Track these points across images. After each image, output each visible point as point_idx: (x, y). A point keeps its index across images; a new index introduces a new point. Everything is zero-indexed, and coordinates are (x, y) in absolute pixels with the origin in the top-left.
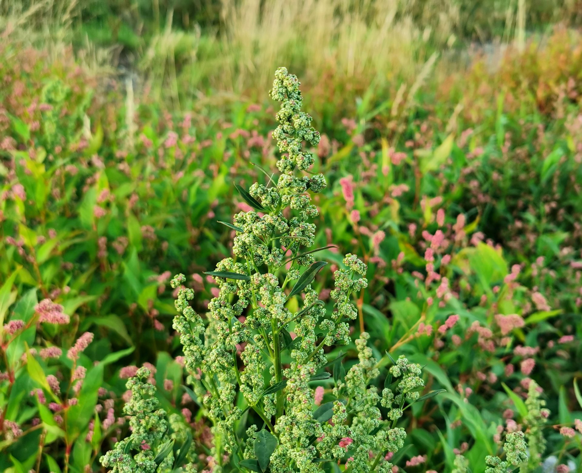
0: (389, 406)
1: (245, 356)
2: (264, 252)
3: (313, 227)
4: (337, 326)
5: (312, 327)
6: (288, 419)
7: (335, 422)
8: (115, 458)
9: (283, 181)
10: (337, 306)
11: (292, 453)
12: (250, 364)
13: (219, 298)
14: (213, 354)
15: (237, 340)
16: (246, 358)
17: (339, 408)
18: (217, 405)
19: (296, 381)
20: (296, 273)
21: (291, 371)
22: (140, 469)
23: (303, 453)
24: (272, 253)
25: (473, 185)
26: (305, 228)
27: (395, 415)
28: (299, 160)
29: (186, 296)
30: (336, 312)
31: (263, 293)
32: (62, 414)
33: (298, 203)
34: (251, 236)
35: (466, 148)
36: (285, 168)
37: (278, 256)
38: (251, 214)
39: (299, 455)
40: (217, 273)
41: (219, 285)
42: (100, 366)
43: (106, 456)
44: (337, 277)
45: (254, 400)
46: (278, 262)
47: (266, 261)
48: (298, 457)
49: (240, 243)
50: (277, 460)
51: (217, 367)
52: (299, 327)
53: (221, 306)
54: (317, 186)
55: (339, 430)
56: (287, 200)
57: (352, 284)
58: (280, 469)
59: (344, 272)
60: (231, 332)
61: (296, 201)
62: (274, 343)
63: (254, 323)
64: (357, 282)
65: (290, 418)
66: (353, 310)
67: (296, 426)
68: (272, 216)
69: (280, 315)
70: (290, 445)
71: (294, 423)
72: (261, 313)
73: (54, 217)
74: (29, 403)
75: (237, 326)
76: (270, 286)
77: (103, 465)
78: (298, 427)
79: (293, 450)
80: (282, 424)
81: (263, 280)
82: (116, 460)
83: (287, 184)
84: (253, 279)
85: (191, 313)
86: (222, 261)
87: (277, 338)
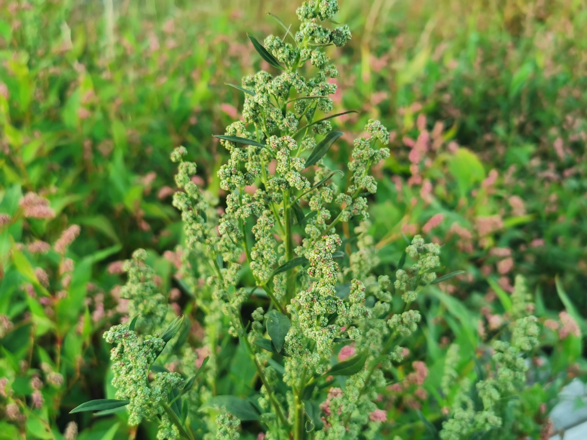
0: (404, 288)
1: (257, 230)
2: (277, 116)
3: (334, 87)
4: (354, 202)
5: (329, 199)
6: (308, 295)
7: (354, 301)
8: (120, 334)
9: (305, 29)
10: (354, 179)
11: (309, 333)
12: (261, 239)
13: (229, 166)
14: (222, 228)
15: (249, 213)
16: (258, 231)
17: (358, 287)
18: (222, 286)
19: (320, 252)
20: (312, 141)
21: (304, 249)
22: (146, 346)
23: (324, 332)
24: (286, 117)
25: (446, 97)
26: (326, 88)
27: (410, 296)
28: (323, 6)
29: (187, 171)
30: (353, 186)
31: (281, 158)
32: (53, 307)
33: (320, 57)
34: (264, 96)
35: (441, 61)
36: (306, 16)
37: (294, 121)
38: (263, 74)
39: (319, 334)
40: (228, 137)
41: (230, 151)
42: (89, 261)
43: (110, 331)
44: (357, 146)
45: (265, 278)
46: (294, 127)
47: (281, 125)
48: (317, 336)
49: (252, 105)
50: (293, 340)
51: (223, 246)
52: (315, 200)
53: (231, 174)
54: (340, 39)
55: (357, 311)
56: (307, 55)
57: (373, 153)
58: (295, 349)
59: (364, 141)
60: (242, 205)
61: (317, 55)
62: (285, 219)
63: (264, 197)
64: (378, 152)
65: (311, 293)
66: (373, 183)
67: (317, 303)
68: (289, 74)
69: (298, 182)
70: (307, 325)
71: (315, 299)
72: (275, 183)
73: (39, 119)
74: (19, 297)
75: (247, 199)
76: (288, 151)
77: (107, 341)
78: (320, 303)
79: (310, 329)
80: (303, 300)
81: (280, 143)
82: (121, 335)
83: (310, 32)
84: (269, 142)
85: (193, 189)
86: (232, 125)
87: (289, 213)
